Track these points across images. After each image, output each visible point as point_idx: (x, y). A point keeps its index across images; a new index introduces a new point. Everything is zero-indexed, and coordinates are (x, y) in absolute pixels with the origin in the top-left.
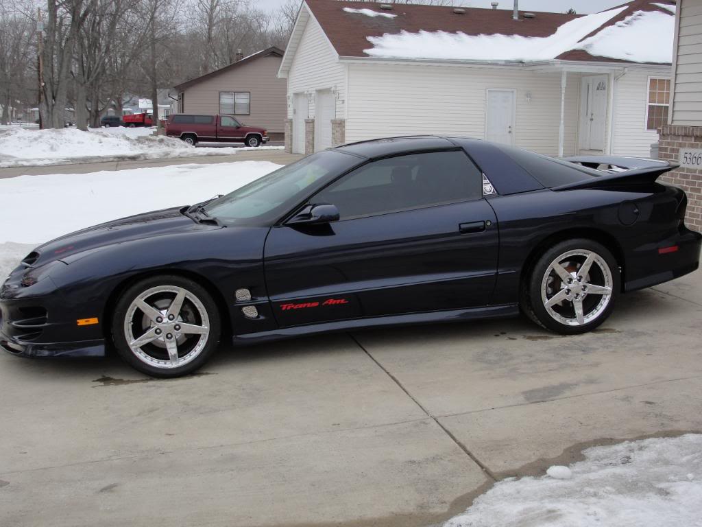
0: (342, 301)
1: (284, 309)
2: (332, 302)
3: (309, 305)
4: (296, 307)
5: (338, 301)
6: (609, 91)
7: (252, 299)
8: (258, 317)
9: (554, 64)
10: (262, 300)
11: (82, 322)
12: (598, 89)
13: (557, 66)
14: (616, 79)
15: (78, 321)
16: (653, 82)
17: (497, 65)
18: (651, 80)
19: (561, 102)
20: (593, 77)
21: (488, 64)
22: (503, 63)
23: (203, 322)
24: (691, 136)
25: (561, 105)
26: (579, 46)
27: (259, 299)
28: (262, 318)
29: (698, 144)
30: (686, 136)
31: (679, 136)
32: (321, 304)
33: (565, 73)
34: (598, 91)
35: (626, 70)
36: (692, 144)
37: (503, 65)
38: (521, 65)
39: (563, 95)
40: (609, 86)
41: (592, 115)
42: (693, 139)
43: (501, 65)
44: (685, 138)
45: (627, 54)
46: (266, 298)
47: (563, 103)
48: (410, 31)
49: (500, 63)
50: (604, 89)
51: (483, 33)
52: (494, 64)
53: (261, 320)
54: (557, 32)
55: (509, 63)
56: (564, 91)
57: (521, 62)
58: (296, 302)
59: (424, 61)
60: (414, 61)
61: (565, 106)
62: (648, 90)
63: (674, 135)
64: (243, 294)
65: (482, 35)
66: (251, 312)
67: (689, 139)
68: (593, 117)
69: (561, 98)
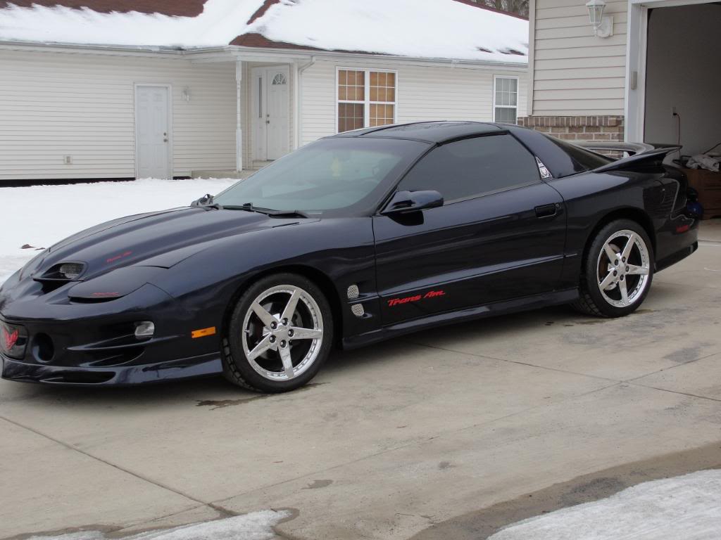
0: (441, 293)
1: (391, 304)
2: (432, 294)
3: (412, 299)
4: (401, 302)
5: (437, 294)
6: (292, 85)
7: (360, 296)
8: (365, 315)
9: (230, 51)
10: (370, 296)
11: (197, 334)
12: (274, 83)
13: (234, 54)
14: (301, 69)
15: (193, 332)
16: (342, 73)
17: (150, 52)
18: (340, 71)
19: (236, 101)
20: (268, 68)
21: (138, 51)
22: (158, 50)
23: (315, 325)
24: (563, 127)
25: (236, 105)
26: (252, 28)
27: (369, 295)
28: (369, 316)
29: (574, 135)
30: (557, 126)
31: (548, 127)
32: (422, 297)
33: (240, 63)
34: (274, 86)
35: (314, 59)
36: (566, 135)
37: (158, 53)
38: (179, 52)
39: (239, 91)
40: (291, 80)
41: (268, 116)
42: (567, 130)
43: (155, 52)
44: (556, 129)
45: (311, 39)
46: (376, 294)
47: (239, 101)
48: (20, 4)
49: (153, 50)
50: (284, 83)
51: (116, 10)
52: (147, 50)
53: (368, 319)
54: (205, 10)
55: (164, 50)
56: (239, 86)
57: (180, 49)
58: (401, 296)
59: (55, 45)
60: (43, 45)
61: (241, 105)
62: (337, 85)
63: (542, 126)
64: (353, 291)
65: (115, 12)
66: (358, 310)
67: (561, 129)
68: (269, 119)
69: (236, 96)
